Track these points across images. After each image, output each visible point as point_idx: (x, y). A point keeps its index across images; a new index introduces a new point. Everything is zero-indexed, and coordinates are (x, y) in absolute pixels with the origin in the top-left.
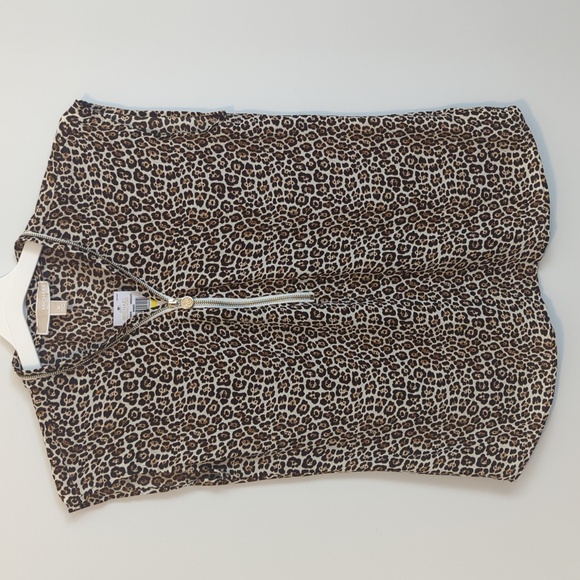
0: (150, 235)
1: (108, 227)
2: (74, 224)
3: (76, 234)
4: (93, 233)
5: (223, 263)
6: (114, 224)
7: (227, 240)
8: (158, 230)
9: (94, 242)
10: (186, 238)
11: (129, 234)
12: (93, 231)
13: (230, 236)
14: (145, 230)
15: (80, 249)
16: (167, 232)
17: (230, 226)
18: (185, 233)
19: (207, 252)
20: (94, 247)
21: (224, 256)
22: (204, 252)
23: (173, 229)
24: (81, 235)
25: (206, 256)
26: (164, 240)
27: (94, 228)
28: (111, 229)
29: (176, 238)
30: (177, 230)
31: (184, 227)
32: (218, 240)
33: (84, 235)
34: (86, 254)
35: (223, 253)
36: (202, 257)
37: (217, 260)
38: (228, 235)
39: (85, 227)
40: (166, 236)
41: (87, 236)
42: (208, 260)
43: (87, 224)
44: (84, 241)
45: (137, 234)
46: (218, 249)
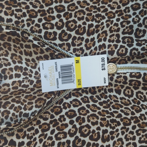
0: (73, 13)
1: (36, 10)
2: (7, 8)
3: (9, 17)
4: (24, 15)
5: (136, 36)
6: (42, 7)
7: (137, 16)
8: (80, 8)
9: (25, 23)
10: (103, 14)
11: (55, 14)
12: (24, 13)
13: (140, 13)
14: (69, 10)
15: (14, 29)
16: (87, 9)
17: (139, 5)
18: (102, 10)
19: (123, 26)
20: (26, 27)
21: (137, 30)
22: (120, 26)
23: (92, 6)
24: (13, 18)
25: (122, 30)
26: (85, 16)
27: (25, 11)
28: (39, 11)
29: (94, 14)
30: (95, 7)
31: (101, 5)
32: (130, 16)
33: (16, 17)
34: (19, 32)
35: (135, 27)
36: (118, 30)
37: (131, 33)
38: (138, 12)
39: (17, 10)
40: (87, 12)
41: (19, 18)
42: (123, 33)
43: (18, 8)
44: (17, 23)
45: (62, 14)
46: (132, 23)
